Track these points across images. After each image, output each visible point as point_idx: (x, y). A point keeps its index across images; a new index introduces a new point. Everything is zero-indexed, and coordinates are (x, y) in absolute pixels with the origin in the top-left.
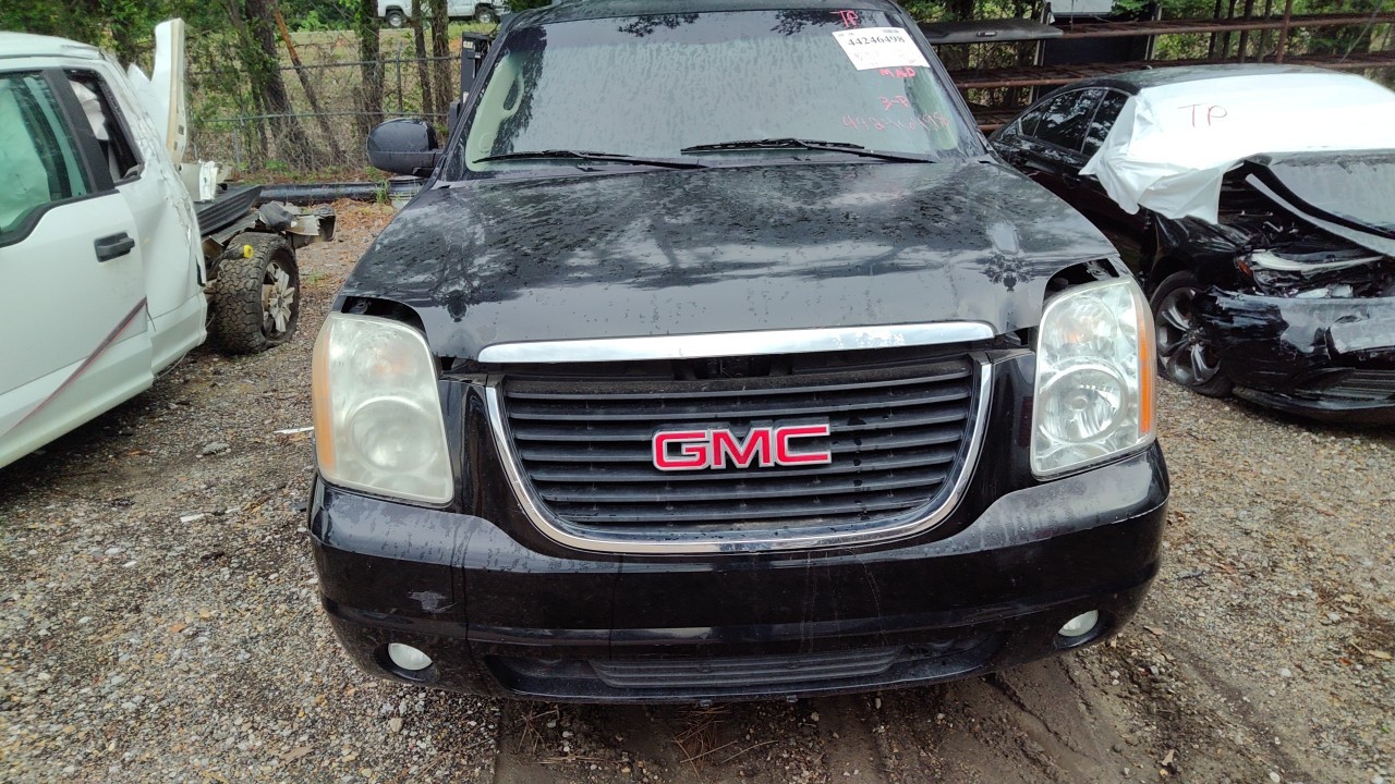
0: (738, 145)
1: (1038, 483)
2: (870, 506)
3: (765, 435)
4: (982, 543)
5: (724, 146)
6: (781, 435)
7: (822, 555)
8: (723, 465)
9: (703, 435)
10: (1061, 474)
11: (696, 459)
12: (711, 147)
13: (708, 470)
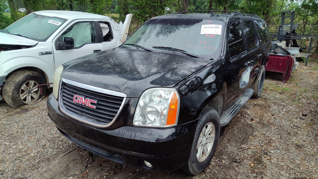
0: (162, 47)
1: (133, 127)
2: (101, 120)
3: (87, 100)
4: (115, 134)
5: (159, 47)
6: (90, 101)
7: (89, 126)
8: (81, 104)
9: (79, 97)
10: (140, 126)
11: (78, 101)
12: (157, 47)
13: (79, 104)
